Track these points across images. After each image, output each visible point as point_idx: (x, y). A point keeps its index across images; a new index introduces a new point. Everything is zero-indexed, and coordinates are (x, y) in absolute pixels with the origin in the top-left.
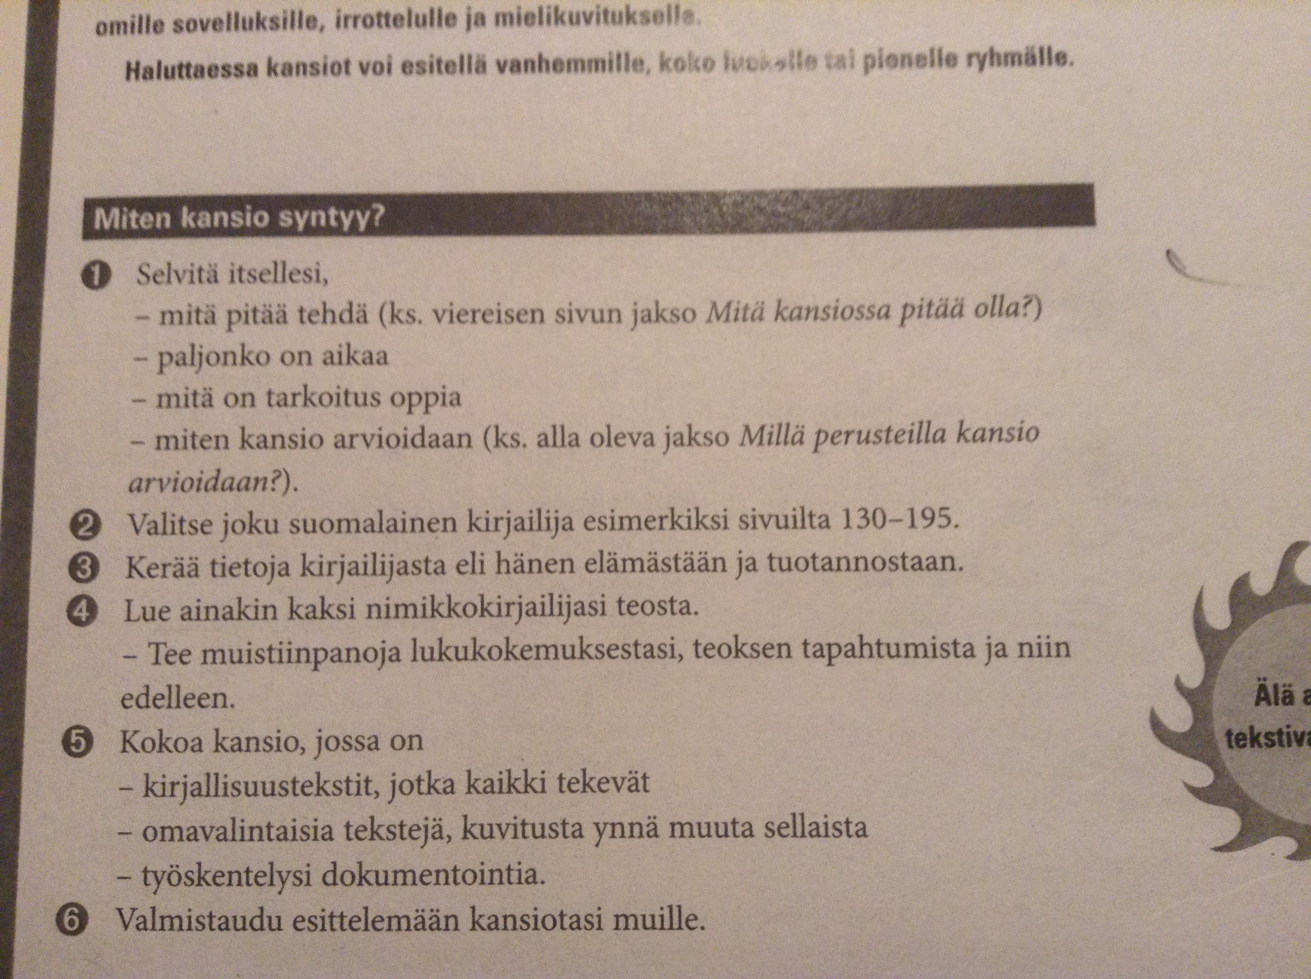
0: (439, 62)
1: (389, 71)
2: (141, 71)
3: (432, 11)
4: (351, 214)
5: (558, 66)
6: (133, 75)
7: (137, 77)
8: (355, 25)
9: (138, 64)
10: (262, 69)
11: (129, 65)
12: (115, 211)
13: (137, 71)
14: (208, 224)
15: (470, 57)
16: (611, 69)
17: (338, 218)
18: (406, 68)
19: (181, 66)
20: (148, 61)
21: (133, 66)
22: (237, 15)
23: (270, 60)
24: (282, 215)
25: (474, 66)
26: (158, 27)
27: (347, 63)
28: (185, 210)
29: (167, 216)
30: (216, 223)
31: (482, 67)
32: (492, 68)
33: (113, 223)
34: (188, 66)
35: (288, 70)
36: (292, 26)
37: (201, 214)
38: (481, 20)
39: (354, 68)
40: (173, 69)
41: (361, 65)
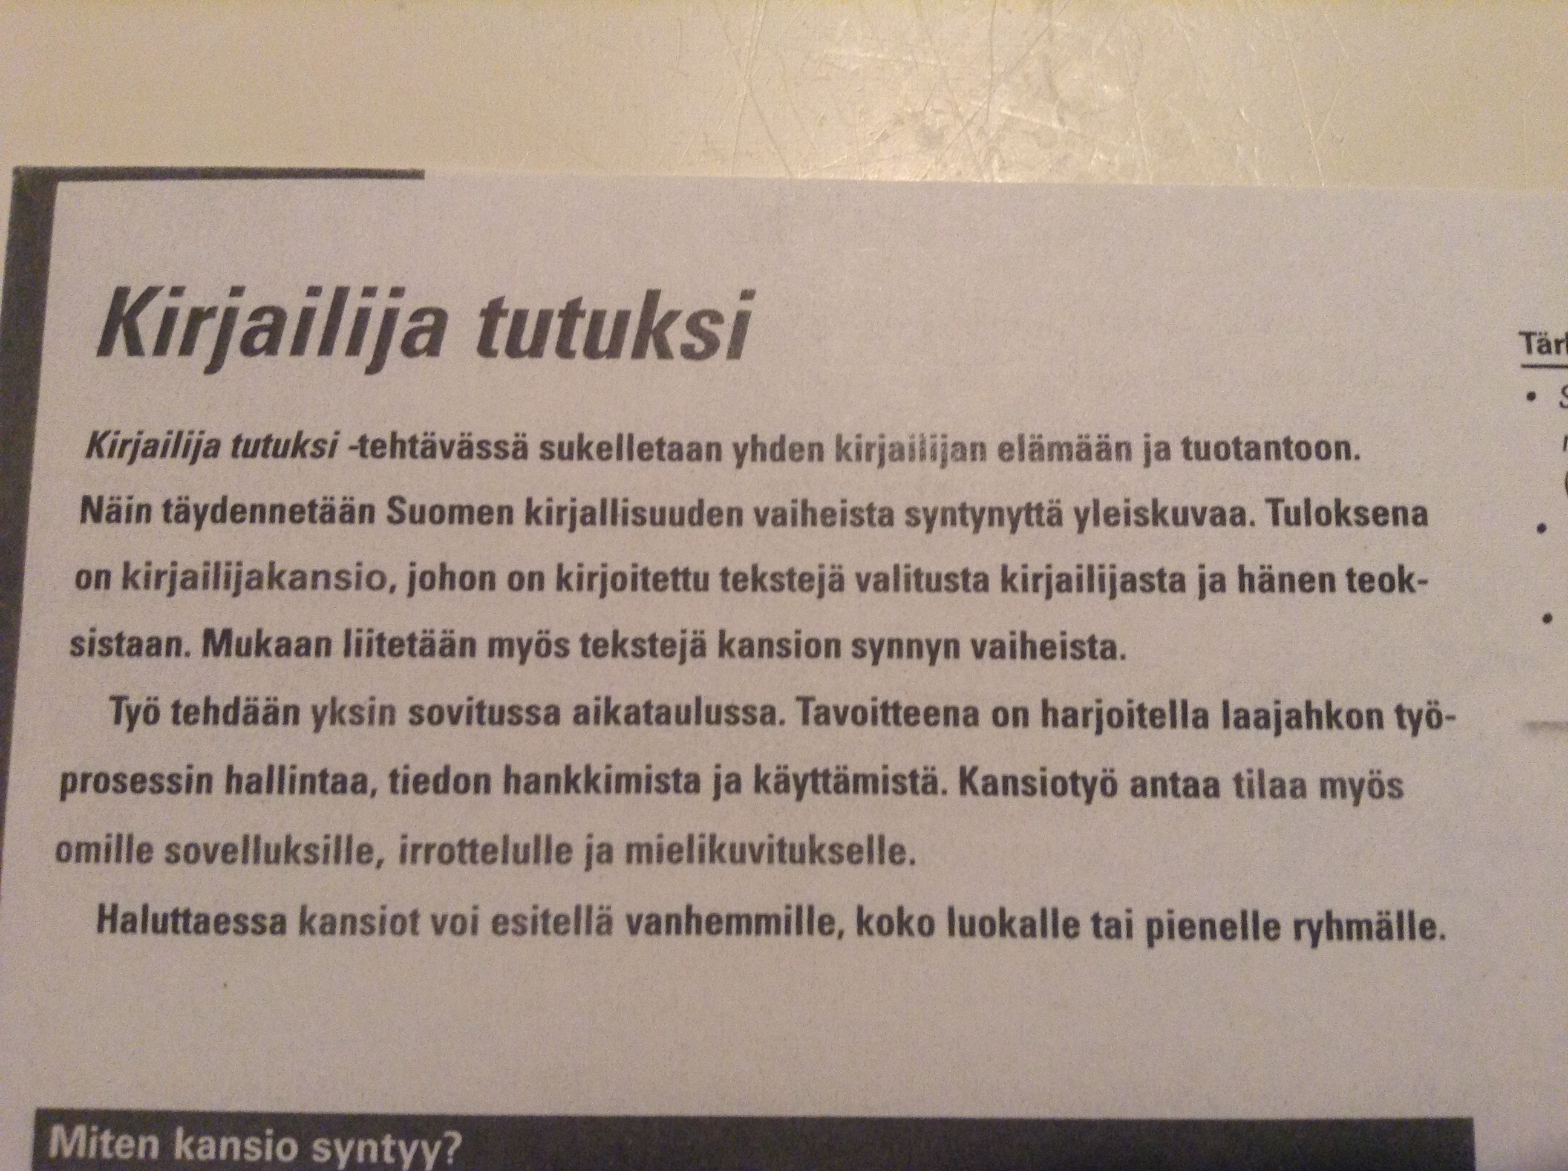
0: (546, 915)
1: (474, 931)
2: (119, 921)
3: (537, 839)
4: (415, 1145)
5: (713, 924)
6: (107, 924)
7: (113, 929)
8: (427, 860)
9: (115, 907)
10: (293, 924)
11: (102, 907)
12: (80, 1130)
13: (113, 917)
14: (212, 1155)
15: (589, 909)
16: (788, 931)
17: (395, 1151)
18: (499, 924)
19: (175, 914)
20: (130, 905)
21: (108, 911)
22: (257, 839)
23: (304, 909)
24: (316, 1145)
25: (595, 923)
26: (144, 854)
27: (415, 915)
28: (180, 1132)
29: (154, 1140)
30: (223, 1155)
31: (606, 925)
32: (620, 926)
33: (76, 1147)
34: (187, 914)
35: (329, 926)
36: (337, 859)
37: (202, 1140)
38: (606, 853)
39: (425, 924)
40: (165, 917)
41: (434, 918)
